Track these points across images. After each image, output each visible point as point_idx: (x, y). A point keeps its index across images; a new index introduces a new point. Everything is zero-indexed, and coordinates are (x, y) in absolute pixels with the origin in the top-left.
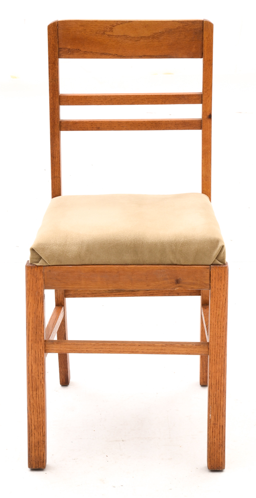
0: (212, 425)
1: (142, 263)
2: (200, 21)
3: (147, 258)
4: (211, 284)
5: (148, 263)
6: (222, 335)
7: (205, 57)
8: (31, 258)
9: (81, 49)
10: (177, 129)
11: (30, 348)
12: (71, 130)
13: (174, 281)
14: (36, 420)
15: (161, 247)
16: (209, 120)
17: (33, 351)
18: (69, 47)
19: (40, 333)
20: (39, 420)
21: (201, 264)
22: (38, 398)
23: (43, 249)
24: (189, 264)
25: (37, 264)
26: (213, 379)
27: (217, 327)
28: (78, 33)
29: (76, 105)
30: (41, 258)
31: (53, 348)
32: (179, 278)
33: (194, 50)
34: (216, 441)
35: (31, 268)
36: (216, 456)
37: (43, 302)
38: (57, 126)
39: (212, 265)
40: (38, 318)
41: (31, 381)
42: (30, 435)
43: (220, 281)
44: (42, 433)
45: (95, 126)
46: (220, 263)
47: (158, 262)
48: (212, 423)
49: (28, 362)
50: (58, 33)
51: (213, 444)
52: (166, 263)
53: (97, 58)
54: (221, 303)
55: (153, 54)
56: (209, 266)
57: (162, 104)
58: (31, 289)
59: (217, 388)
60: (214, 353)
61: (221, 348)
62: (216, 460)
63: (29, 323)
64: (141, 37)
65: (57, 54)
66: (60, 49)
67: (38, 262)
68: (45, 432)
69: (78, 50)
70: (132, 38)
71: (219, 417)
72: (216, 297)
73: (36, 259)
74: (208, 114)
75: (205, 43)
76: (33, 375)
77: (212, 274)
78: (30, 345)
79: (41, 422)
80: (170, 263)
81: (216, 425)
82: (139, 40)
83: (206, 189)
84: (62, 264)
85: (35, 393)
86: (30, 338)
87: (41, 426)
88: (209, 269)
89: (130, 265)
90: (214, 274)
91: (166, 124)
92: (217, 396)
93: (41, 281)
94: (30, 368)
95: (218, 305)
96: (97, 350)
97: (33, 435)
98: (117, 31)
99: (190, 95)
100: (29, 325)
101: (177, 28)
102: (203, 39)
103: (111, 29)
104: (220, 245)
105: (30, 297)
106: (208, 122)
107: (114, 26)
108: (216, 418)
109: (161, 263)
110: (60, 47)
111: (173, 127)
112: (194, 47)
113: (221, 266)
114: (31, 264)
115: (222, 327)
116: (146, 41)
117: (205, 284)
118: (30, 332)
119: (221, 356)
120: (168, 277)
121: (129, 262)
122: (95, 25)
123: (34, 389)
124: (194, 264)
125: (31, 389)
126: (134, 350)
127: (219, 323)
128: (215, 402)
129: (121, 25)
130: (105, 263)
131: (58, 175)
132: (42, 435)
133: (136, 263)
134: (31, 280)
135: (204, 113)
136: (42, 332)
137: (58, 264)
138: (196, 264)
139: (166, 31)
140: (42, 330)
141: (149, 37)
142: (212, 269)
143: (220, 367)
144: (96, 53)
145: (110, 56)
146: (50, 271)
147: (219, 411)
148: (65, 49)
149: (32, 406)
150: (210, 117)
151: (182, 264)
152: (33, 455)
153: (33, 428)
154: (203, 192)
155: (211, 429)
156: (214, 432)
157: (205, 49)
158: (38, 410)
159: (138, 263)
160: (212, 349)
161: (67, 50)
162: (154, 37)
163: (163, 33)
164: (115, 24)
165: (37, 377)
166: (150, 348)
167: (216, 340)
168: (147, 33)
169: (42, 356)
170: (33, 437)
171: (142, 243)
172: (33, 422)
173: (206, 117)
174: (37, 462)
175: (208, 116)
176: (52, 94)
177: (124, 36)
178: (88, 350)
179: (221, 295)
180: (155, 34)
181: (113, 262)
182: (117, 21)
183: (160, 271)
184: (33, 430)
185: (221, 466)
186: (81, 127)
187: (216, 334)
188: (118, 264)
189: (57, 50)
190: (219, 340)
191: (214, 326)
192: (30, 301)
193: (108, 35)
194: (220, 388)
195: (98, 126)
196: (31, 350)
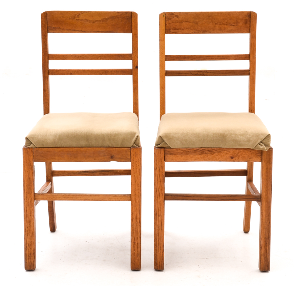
0: (133, 243)
1: (91, 146)
2: (130, 12)
3: (94, 143)
4: (131, 158)
5: (94, 146)
6: (138, 189)
7: (133, 33)
8: (26, 144)
9: (61, 27)
10: (118, 74)
11: (26, 197)
12: (55, 75)
13: (109, 156)
14: (29, 240)
15: (103, 137)
16: (136, 69)
17: (27, 199)
18: (54, 26)
19: (31, 188)
20: (31, 240)
21: (125, 147)
22: (30, 227)
23: (33, 138)
24: (119, 147)
25: (29, 147)
26: (133, 216)
27: (135, 184)
28: (59, 18)
29: (58, 60)
30: (32, 143)
31: (39, 198)
32: (113, 155)
33: (127, 28)
34: (135, 252)
35: (26, 149)
36: (135, 261)
37: (33, 169)
38: (47, 73)
39: (132, 147)
40: (30, 179)
41: (26, 217)
42: (26, 250)
43: (136, 157)
44: (32, 248)
45: (70, 73)
46: (137, 146)
47: (100, 145)
48: (133, 241)
49: (24, 205)
50: (47, 18)
51: (134, 254)
52: (105, 146)
53: (70, 32)
54: (137, 170)
55: (102, 31)
56: (130, 148)
57: (109, 59)
58: (26, 161)
59: (136, 221)
60: (133, 200)
61: (138, 197)
62: (135, 264)
63: (25, 182)
64: (96, 21)
65: (46, 30)
66: (48, 27)
67: (30, 146)
68: (34, 248)
69: (59, 28)
70: (91, 21)
71: (137, 238)
72: (134, 167)
73: (29, 143)
74: (136, 66)
75: (133, 25)
76: (27, 213)
77: (132, 153)
78: (26, 196)
79: (32, 242)
80: (107, 146)
81: (135, 243)
82: (95, 22)
83: (136, 110)
84: (44, 147)
85: (28, 224)
86: (26, 191)
87: (32, 244)
88: (130, 150)
89: (84, 147)
90: (133, 152)
91: (111, 72)
92: (136, 225)
93: (32, 157)
94: (26, 209)
95: (136, 171)
96: (65, 198)
97: (28, 249)
98: (82, 17)
99: (125, 55)
100: (25, 183)
101: (117, 16)
102: (132, 22)
103: (78, 16)
104: (136, 135)
105: (25, 166)
106: (136, 71)
107: (80, 14)
108: (135, 239)
109: (102, 146)
110: (48, 26)
111: (115, 73)
112: (127, 26)
113: (137, 148)
114: (26, 147)
115: (138, 184)
116: (98, 23)
117: (128, 158)
118: (25, 188)
119: (138, 202)
120: (106, 154)
121: (83, 146)
122: (69, 14)
123: (28, 222)
124: (121, 147)
125: (26, 222)
126: (87, 199)
127: (136, 182)
128: (134, 229)
129: (84, 14)
130: (69, 146)
131: (47, 102)
132: (33, 250)
133: (87, 146)
134: (26, 156)
135: (133, 65)
136: (33, 187)
137: (42, 147)
138: (123, 147)
139: (110, 17)
140: (33, 186)
141: (100, 21)
142: (132, 149)
143: (137, 208)
144: (70, 29)
145: (78, 31)
146: (37, 151)
147: (137, 234)
148: (51, 27)
149: (27, 232)
150: (137, 67)
151: (115, 146)
152: (27, 261)
153: (27, 245)
154: (134, 112)
155: (133, 246)
156: (134, 247)
157: (133, 28)
158: (31, 234)
159: (89, 146)
160: (132, 198)
161: (52, 28)
162: (103, 21)
163: (109, 18)
164: (81, 13)
165: (30, 215)
166: (96, 197)
167: (135, 192)
168: (99, 18)
169: (33, 202)
170: (28, 251)
171: (91, 135)
172: (27, 242)
173: (134, 67)
174: (30, 266)
175: (136, 67)
176: (43, 53)
177: (86, 20)
178: (60, 198)
179: (137, 165)
180: (104, 19)
181: (74, 146)
182: (82, 11)
183: (101, 151)
184: (27, 247)
185: (138, 267)
186: (61, 73)
187: (135, 188)
188: (77, 146)
189: (47, 28)
190: (136, 192)
191: (134, 183)
192: (25, 169)
193: (76, 19)
194: (137, 221)
195: (71, 73)
196: (26, 198)
